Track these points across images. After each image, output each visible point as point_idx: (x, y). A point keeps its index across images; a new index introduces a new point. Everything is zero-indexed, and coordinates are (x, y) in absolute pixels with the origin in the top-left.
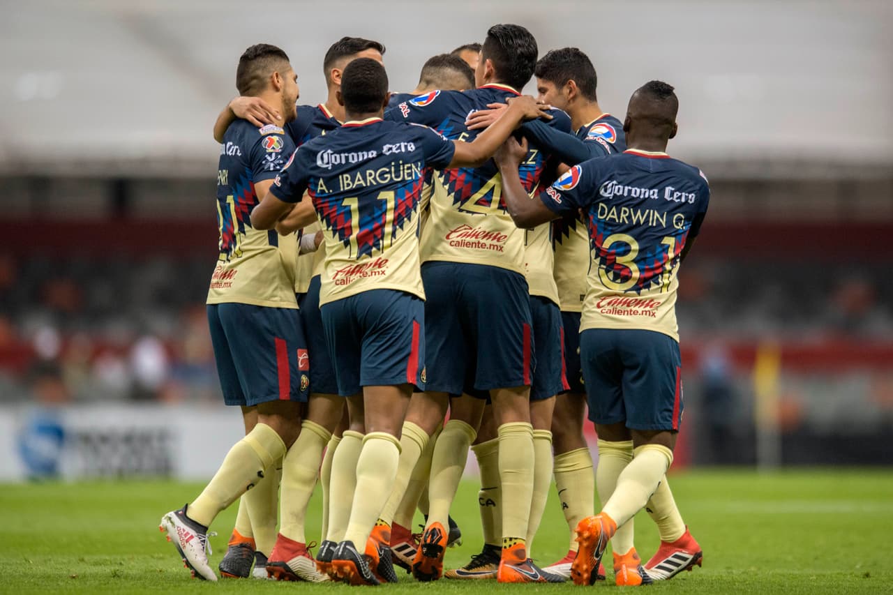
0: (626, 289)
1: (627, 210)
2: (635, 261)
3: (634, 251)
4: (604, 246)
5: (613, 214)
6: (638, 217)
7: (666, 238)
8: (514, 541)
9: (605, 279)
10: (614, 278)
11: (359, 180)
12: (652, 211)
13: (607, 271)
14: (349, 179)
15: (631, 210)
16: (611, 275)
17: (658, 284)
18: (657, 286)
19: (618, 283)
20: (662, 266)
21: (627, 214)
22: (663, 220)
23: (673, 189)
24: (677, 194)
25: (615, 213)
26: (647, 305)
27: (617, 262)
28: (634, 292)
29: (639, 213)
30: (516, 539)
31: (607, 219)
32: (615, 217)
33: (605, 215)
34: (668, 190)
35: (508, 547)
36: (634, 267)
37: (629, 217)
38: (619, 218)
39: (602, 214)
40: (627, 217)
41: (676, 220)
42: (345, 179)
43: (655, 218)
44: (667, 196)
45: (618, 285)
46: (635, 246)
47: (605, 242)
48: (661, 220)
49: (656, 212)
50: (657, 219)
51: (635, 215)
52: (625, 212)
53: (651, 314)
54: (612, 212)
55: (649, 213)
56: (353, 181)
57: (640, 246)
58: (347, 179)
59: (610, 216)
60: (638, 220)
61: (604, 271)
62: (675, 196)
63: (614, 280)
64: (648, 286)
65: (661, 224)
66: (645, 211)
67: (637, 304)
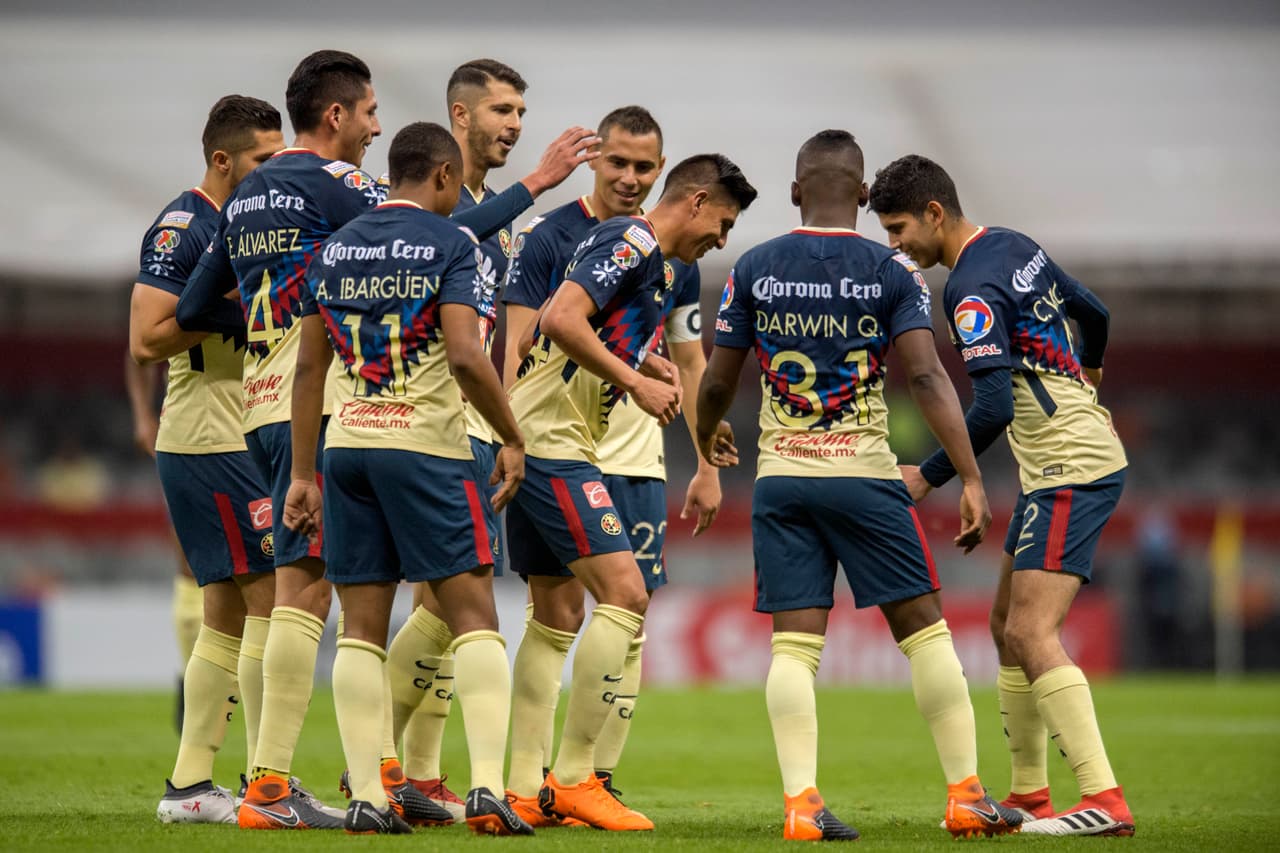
0: (811, 424)
1: (793, 316)
2: (814, 388)
3: (811, 375)
4: (772, 368)
5: (775, 324)
6: (811, 326)
7: (850, 353)
8: (262, 772)
9: (781, 415)
10: (792, 411)
11: (362, 289)
12: (826, 317)
13: (782, 403)
14: (353, 284)
15: (799, 316)
16: (788, 407)
17: (852, 412)
18: (851, 416)
19: (799, 417)
20: (853, 389)
21: (794, 323)
22: (842, 327)
23: (850, 281)
24: (856, 288)
25: (778, 323)
26: (841, 441)
27: (791, 391)
28: (821, 428)
29: (810, 320)
30: (265, 769)
31: (769, 332)
32: (779, 328)
33: (766, 327)
34: (844, 282)
35: (254, 781)
36: (813, 397)
37: (797, 327)
38: (783, 328)
39: (762, 325)
40: (794, 327)
41: (862, 325)
42: (347, 283)
43: (831, 326)
44: (843, 293)
45: (800, 420)
46: (810, 368)
47: (773, 363)
48: (839, 327)
49: (831, 317)
50: (835, 327)
51: (805, 324)
52: (791, 320)
53: (849, 453)
54: (773, 321)
55: (823, 318)
56: (356, 288)
57: (817, 367)
58: (350, 283)
59: (772, 327)
60: (810, 329)
61: (777, 403)
62: (855, 291)
63: (793, 414)
64: (839, 418)
65: (841, 334)
66: (818, 318)
67: (827, 441)
